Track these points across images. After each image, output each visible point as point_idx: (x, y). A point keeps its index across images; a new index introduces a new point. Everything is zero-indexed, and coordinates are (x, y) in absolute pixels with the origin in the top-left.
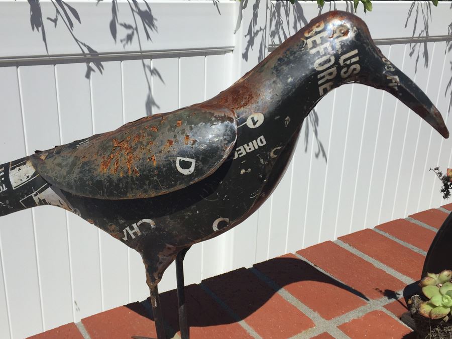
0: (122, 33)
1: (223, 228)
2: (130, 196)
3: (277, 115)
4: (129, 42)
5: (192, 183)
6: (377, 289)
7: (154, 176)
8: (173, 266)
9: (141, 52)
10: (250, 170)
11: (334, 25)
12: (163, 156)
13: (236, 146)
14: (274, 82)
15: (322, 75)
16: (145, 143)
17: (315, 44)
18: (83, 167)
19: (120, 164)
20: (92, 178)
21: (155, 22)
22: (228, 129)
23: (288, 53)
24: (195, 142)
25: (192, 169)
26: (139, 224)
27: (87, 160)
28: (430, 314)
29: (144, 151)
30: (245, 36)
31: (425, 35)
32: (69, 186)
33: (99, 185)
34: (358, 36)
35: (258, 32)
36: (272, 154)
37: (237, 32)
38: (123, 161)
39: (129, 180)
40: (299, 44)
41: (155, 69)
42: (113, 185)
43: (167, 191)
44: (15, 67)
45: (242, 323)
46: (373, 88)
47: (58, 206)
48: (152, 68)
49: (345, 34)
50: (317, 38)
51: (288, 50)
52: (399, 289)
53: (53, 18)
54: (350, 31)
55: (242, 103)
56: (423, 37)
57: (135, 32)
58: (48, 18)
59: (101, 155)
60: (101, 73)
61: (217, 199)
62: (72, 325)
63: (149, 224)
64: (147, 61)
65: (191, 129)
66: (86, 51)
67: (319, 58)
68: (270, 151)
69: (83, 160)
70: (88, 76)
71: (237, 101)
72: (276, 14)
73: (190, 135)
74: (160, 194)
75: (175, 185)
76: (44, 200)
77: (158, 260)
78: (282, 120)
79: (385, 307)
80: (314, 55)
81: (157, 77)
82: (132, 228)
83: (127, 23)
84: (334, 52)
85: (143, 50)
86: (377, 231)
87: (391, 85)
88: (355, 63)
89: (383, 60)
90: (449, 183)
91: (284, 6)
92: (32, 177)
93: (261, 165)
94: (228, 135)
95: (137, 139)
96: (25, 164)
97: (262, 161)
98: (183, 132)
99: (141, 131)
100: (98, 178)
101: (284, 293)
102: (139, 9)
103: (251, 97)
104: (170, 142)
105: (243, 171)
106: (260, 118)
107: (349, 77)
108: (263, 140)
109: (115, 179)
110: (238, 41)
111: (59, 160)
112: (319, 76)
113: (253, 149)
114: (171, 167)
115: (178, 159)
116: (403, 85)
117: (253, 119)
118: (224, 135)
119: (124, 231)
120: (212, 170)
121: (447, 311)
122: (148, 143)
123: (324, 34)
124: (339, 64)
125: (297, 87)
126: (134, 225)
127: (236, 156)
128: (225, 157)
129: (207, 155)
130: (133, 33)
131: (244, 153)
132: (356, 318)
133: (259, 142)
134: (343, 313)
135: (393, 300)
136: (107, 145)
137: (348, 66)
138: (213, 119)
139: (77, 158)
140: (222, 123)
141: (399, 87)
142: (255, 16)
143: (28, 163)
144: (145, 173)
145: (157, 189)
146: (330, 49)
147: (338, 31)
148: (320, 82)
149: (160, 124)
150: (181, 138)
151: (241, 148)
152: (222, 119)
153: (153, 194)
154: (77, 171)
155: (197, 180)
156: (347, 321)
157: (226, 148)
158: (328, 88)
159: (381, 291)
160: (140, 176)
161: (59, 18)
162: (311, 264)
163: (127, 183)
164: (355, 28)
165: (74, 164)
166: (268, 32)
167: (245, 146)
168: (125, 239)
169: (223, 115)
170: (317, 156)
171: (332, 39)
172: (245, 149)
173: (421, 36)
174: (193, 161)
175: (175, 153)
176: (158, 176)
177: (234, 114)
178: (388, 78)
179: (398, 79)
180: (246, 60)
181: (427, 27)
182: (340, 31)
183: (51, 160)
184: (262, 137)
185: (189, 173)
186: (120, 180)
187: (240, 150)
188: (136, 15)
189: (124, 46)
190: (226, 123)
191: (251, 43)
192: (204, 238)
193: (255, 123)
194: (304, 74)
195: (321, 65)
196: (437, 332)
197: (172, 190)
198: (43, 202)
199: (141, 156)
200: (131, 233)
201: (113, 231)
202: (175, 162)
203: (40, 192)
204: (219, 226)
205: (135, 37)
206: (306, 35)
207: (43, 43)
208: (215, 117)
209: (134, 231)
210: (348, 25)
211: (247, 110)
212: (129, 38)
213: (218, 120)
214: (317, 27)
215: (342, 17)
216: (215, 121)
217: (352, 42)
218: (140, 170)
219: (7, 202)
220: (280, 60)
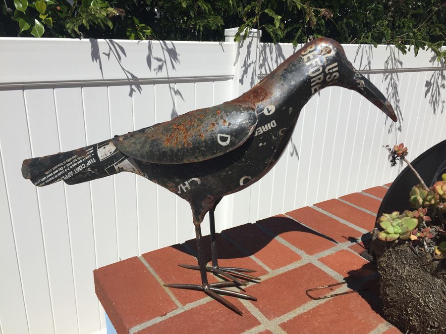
0: (155, 64)
1: (247, 183)
2: (185, 161)
3: (283, 107)
4: (160, 71)
5: (228, 151)
6: (343, 236)
7: (202, 147)
8: (207, 215)
9: (168, 78)
10: (265, 143)
11: (321, 47)
12: (209, 134)
13: (257, 127)
14: (282, 84)
15: (314, 79)
16: (196, 125)
17: (309, 59)
18: (152, 143)
19: (179, 140)
20: (159, 150)
21: (178, 57)
22: (252, 115)
23: (291, 65)
24: (230, 124)
25: (228, 142)
26: (189, 182)
27: (155, 138)
28: (386, 238)
29: (195, 131)
30: (242, 67)
31: (368, 69)
32: (142, 156)
33: (164, 154)
34: (337, 54)
35: (250, 64)
36: (280, 133)
37: (236, 65)
38: (181, 137)
39: (185, 150)
40: (298, 59)
41: (178, 91)
42: (174, 154)
43: (211, 157)
44: (80, 88)
45: (252, 257)
46: (347, 89)
47: (132, 172)
48: (176, 90)
49: (329, 52)
50: (311, 55)
51: (291, 63)
52: (358, 237)
53: (107, 53)
54: (332, 50)
55: (261, 98)
56: (366, 70)
57: (164, 64)
58: (104, 53)
59: (165, 134)
60: (140, 92)
61: (243, 164)
62: (136, 258)
63: (196, 181)
64: (172, 85)
65: (227, 115)
66: (130, 77)
67: (312, 68)
68: (279, 131)
69: (152, 138)
70: (131, 95)
71: (257, 97)
72: (263, 52)
73: (227, 119)
74: (206, 159)
75: (217, 153)
76: (122, 168)
77: (201, 206)
78: (287, 109)
79: (349, 247)
80: (309, 66)
81: (179, 96)
82: (184, 185)
83: (159, 57)
84: (322, 64)
85: (170, 76)
86: (340, 200)
87: (359, 86)
88: (335, 72)
89: (354, 70)
90: (396, 155)
91: (268, 46)
92: (114, 152)
93: (272, 140)
94: (252, 119)
95: (190, 123)
96: (108, 144)
97: (273, 137)
98: (222, 118)
99: (192, 118)
100: (163, 150)
101: (278, 239)
102: (167, 47)
103: (266, 94)
104: (213, 125)
105: (261, 144)
106: (273, 109)
107: (331, 81)
108: (275, 123)
109: (175, 150)
110: (236, 71)
111: (133, 140)
112: (312, 81)
113: (267, 129)
114: (214, 141)
115: (219, 135)
116: (367, 87)
117: (268, 109)
118: (249, 119)
119: (179, 187)
120: (242, 143)
121: (397, 236)
122: (198, 126)
123: (316, 53)
124: (325, 72)
125: (297, 87)
126: (186, 183)
127: (256, 134)
128: (250, 134)
129: (238, 133)
130: (163, 64)
131: (262, 132)
132: (330, 254)
133: (272, 124)
134: (321, 251)
135: (355, 243)
136: (169, 128)
137: (331, 74)
138: (242, 109)
139: (147, 137)
140: (247, 111)
141: (364, 88)
142: (249, 53)
143: (110, 143)
144: (196, 145)
145: (203, 156)
146: (319, 62)
147: (324, 51)
148: (312, 84)
149: (205, 113)
150: (221, 122)
151: (260, 128)
152: (248, 109)
153: (201, 159)
154: (148, 146)
155: (231, 149)
156: (324, 256)
157: (251, 128)
158: (318, 89)
159: (346, 238)
160: (193, 147)
161: (111, 53)
162: (296, 221)
163: (184, 152)
164: (335, 49)
165: (145, 142)
166: (258, 66)
167: (263, 127)
168: (179, 192)
169: (248, 107)
170: (292, 155)
171: (320, 56)
172: (262, 129)
173: (365, 69)
174: (229, 137)
175: (216, 131)
176: (205, 147)
177: (255, 105)
178: (357, 82)
179: (364, 83)
180: (242, 84)
181: (369, 63)
182: (326, 50)
183: (127, 141)
184: (274, 121)
185: (226, 145)
186: (178, 150)
187: (259, 130)
188: (165, 51)
189: (157, 73)
190: (250, 111)
191: (245, 72)
192: (234, 191)
193: (269, 112)
194: (302, 79)
195: (313, 73)
196: (390, 251)
197: (214, 156)
198: (121, 170)
199: (194, 134)
200: (183, 188)
201: (171, 187)
202: (216, 137)
203: (119, 163)
204: (245, 182)
205: (164, 68)
206: (303, 53)
207: (100, 71)
208: (243, 108)
209: (186, 187)
210: (331, 47)
211: (264, 103)
212: (160, 68)
213: (245, 110)
214: (310, 48)
215: (326, 41)
216: (243, 110)
217: (334, 57)
218: (193, 143)
219: (96, 170)
220: (285, 70)
